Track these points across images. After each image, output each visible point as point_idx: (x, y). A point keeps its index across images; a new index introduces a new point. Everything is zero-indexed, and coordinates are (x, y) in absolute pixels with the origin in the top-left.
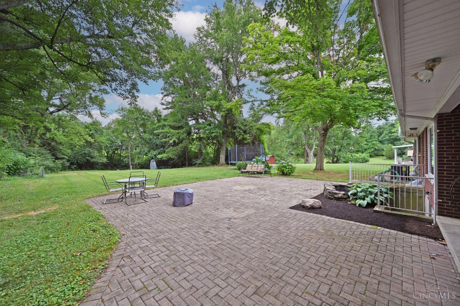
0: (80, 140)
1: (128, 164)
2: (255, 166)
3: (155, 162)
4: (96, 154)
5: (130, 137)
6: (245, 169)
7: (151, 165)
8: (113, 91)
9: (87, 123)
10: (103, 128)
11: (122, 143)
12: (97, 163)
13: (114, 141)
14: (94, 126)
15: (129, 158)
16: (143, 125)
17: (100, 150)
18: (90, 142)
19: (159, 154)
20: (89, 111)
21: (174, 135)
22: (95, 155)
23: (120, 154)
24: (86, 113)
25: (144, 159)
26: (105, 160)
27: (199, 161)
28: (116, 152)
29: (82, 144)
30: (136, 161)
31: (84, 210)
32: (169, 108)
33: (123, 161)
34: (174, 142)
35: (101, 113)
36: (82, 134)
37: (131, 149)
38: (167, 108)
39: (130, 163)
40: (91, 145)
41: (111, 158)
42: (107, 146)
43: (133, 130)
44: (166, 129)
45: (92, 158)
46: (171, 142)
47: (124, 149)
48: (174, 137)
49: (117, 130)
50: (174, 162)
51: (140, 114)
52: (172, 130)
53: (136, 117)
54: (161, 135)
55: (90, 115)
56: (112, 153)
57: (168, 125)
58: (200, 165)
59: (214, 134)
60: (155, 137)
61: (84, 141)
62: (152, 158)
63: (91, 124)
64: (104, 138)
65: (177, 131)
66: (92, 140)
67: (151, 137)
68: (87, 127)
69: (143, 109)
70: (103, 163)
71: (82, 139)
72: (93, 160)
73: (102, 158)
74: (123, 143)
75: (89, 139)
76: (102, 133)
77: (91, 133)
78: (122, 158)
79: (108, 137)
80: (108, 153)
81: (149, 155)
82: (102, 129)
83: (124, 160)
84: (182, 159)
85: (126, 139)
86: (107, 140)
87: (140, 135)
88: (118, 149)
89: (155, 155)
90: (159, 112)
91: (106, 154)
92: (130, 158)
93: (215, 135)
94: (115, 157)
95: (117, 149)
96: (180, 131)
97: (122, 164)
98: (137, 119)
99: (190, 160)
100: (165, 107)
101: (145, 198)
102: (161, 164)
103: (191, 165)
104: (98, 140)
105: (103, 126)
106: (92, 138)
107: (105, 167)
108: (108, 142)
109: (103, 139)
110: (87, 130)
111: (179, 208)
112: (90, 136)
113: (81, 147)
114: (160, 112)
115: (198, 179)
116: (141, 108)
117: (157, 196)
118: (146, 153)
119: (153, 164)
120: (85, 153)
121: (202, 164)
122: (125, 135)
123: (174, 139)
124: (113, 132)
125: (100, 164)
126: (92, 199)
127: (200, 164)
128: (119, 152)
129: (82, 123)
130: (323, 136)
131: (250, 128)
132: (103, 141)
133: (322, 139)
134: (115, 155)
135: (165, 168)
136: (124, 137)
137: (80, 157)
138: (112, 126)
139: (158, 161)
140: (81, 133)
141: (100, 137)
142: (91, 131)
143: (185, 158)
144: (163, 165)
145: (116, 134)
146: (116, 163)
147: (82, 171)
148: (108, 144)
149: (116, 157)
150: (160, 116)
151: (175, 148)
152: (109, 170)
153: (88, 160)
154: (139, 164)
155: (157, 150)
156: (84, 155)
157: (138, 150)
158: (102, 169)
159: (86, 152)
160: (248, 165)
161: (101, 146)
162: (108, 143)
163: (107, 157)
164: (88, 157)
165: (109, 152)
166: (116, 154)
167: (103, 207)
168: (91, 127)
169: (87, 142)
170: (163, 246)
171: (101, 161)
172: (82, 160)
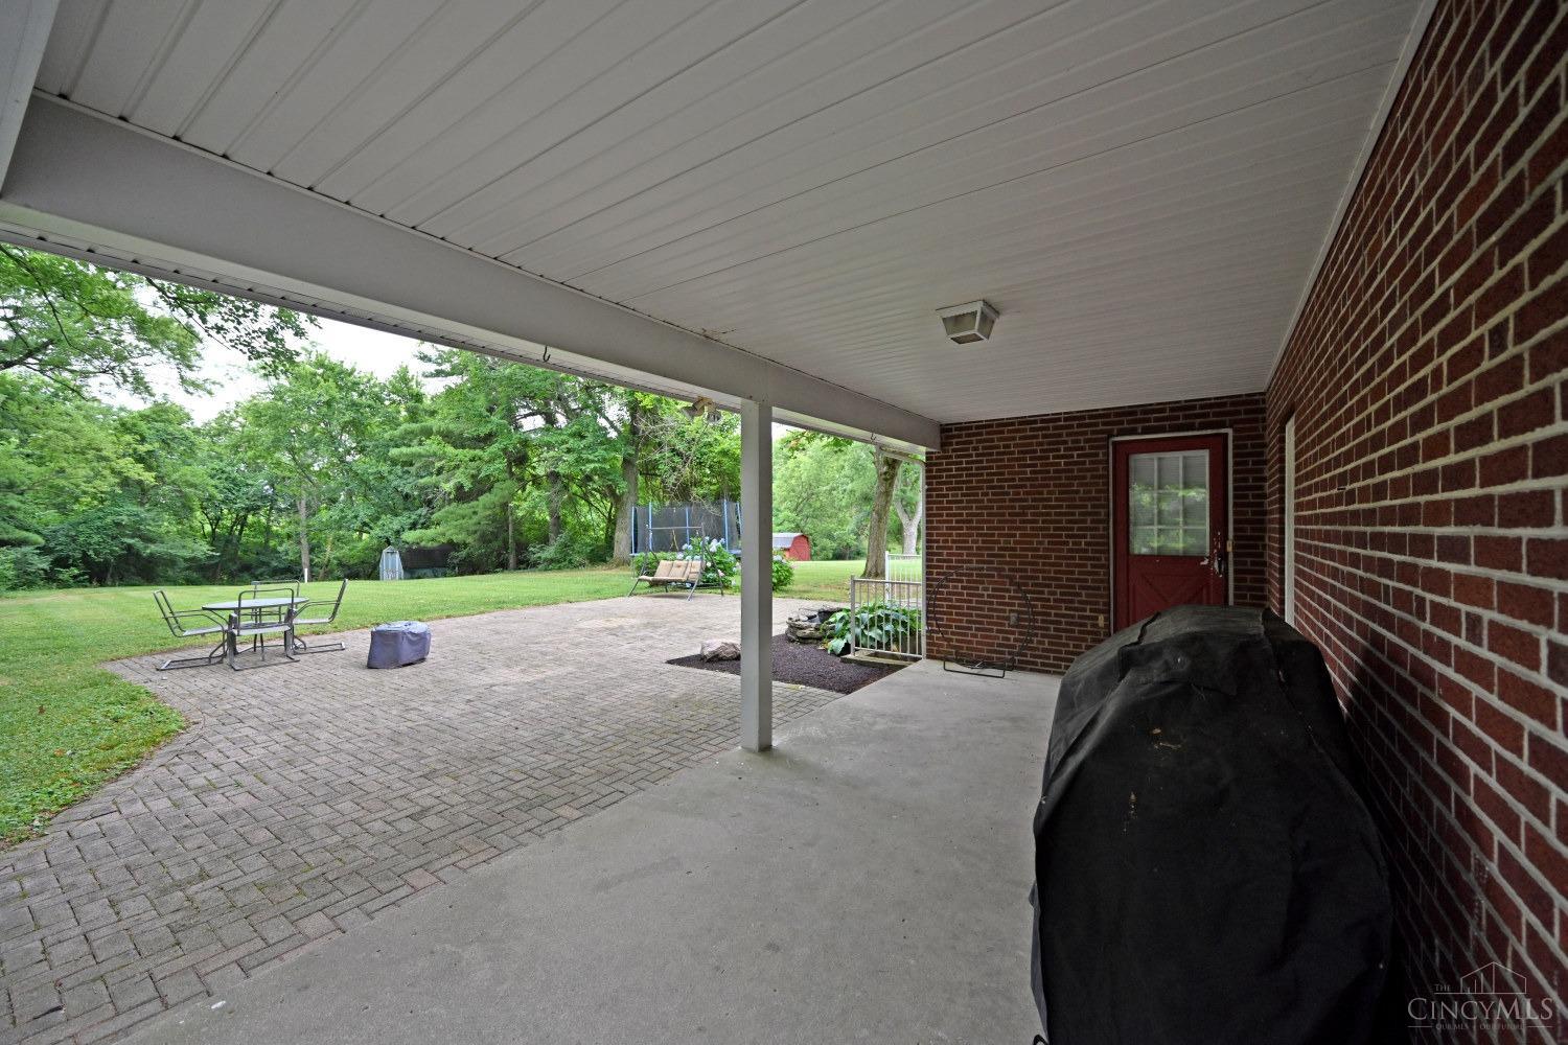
0: (97, 475)
1: (298, 563)
2: (679, 567)
3: (397, 556)
4: (167, 525)
5: (304, 469)
6: (653, 574)
7: (383, 566)
8: (213, 332)
9: (131, 412)
10: (197, 432)
11: (272, 486)
12: (171, 562)
13: (240, 478)
14: (158, 425)
15: (299, 543)
16: (356, 426)
17: (183, 510)
18: (140, 483)
19: (413, 526)
20: (135, 373)
21: (457, 467)
22: (163, 530)
23: (268, 529)
24: (124, 375)
25: (360, 545)
26: (202, 549)
27: (550, 552)
28: (250, 519)
29: (106, 488)
30: (330, 553)
31: (94, 685)
32: (447, 374)
33: (274, 551)
34: (460, 487)
35: (183, 380)
36: (104, 453)
37: (308, 506)
38: (438, 373)
39: (305, 559)
40: (144, 491)
41: (228, 541)
42: (211, 498)
43: (315, 444)
44: (432, 445)
45: (148, 540)
46: (448, 487)
47: (280, 510)
48: (458, 472)
49: (250, 440)
50: (469, 555)
51: (341, 388)
52: (450, 449)
53: (325, 398)
54: (417, 465)
55: (139, 384)
56: (234, 524)
57: (439, 433)
58: (554, 564)
59: (592, 466)
60: (398, 469)
61: (114, 480)
62: (388, 543)
63: (144, 417)
64: (200, 469)
65: (469, 453)
66: (149, 478)
67: (385, 468)
68: (125, 427)
69: (353, 371)
70: (193, 559)
71: (107, 472)
72: (152, 548)
73: (189, 542)
74: (278, 487)
75: (136, 471)
76: (191, 450)
77: (143, 449)
78: (272, 543)
79: (216, 464)
80: (214, 522)
81: (377, 531)
82: (193, 437)
83: (280, 549)
84: (496, 545)
85: (287, 474)
86: (212, 477)
87: (342, 461)
88: (259, 508)
89: (398, 532)
90: (413, 383)
91: (208, 528)
92: (304, 541)
93: (595, 468)
94: (244, 540)
95: (254, 509)
96: (478, 452)
97: (274, 564)
98: (328, 404)
99: (522, 547)
100: (432, 368)
101: (295, 654)
102: (421, 562)
103: (524, 564)
104: (175, 476)
105: (198, 424)
106: (149, 468)
107: (203, 573)
108: (213, 482)
109: (197, 472)
110: (128, 438)
111: (382, 671)
112: (140, 459)
113: (102, 501)
114: (418, 384)
115: (500, 605)
116: (347, 366)
117: (338, 647)
118: (365, 524)
119: (392, 561)
120: (118, 524)
121: (559, 562)
122: (286, 458)
123: (461, 477)
124: (236, 448)
125: (183, 565)
126: (126, 661)
127: (552, 561)
128: (263, 520)
129: (108, 411)
130: (886, 480)
131: (704, 450)
132: (197, 481)
133: (883, 489)
134: (246, 531)
135: (436, 577)
136: (278, 464)
137: (96, 538)
138: (234, 424)
139: (410, 550)
140: (99, 450)
141: (185, 463)
142: (143, 440)
143: (506, 542)
144: (428, 567)
145: (250, 453)
146: (251, 558)
147: (105, 590)
148: (215, 492)
149: (249, 538)
150: (418, 398)
151: (465, 508)
152: (222, 584)
153: (129, 547)
154: (341, 564)
155: (406, 514)
156: (115, 531)
157: (335, 513)
158: (190, 582)
159: (125, 519)
160: (662, 562)
161: (184, 496)
162: (213, 488)
163: (213, 538)
164: (133, 537)
165: (218, 519)
166: (251, 526)
167: (154, 678)
168: (143, 426)
169: (125, 482)
170: (287, 734)
171: (187, 554)
172: (107, 550)
